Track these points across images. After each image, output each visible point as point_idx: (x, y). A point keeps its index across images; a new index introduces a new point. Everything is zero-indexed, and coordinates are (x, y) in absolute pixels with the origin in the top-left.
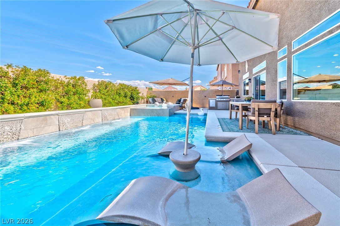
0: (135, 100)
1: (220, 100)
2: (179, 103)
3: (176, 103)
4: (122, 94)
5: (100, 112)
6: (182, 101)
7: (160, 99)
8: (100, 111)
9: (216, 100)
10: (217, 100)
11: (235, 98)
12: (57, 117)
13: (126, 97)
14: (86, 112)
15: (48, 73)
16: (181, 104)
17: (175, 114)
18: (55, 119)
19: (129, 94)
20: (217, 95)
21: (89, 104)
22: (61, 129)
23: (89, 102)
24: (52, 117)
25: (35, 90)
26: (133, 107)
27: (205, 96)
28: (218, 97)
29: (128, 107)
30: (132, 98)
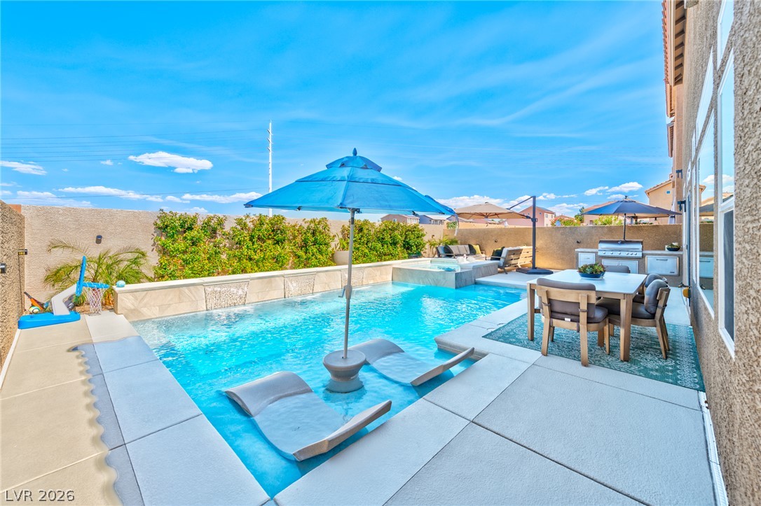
0: (414, 248)
1: (609, 254)
2: (499, 259)
3: (492, 259)
4: (388, 239)
5: (339, 273)
6: (504, 254)
7: (467, 246)
8: (337, 272)
9: (596, 253)
10: (600, 253)
11: (664, 250)
12: (283, 279)
13: (394, 244)
14: (318, 272)
15: (283, 219)
16: (502, 261)
17: (476, 283)
18: (280, 281)
19: (400, 239)
20: (601, 242)
21: (333, 260)
22: (286, 296)
23: (333, 254)
24: (277, 278)
25: (270, 242)
26: (399, 264)
27: (578, 242)
28: (602, 246)
29: (387, 265)
30: (407, 246)
